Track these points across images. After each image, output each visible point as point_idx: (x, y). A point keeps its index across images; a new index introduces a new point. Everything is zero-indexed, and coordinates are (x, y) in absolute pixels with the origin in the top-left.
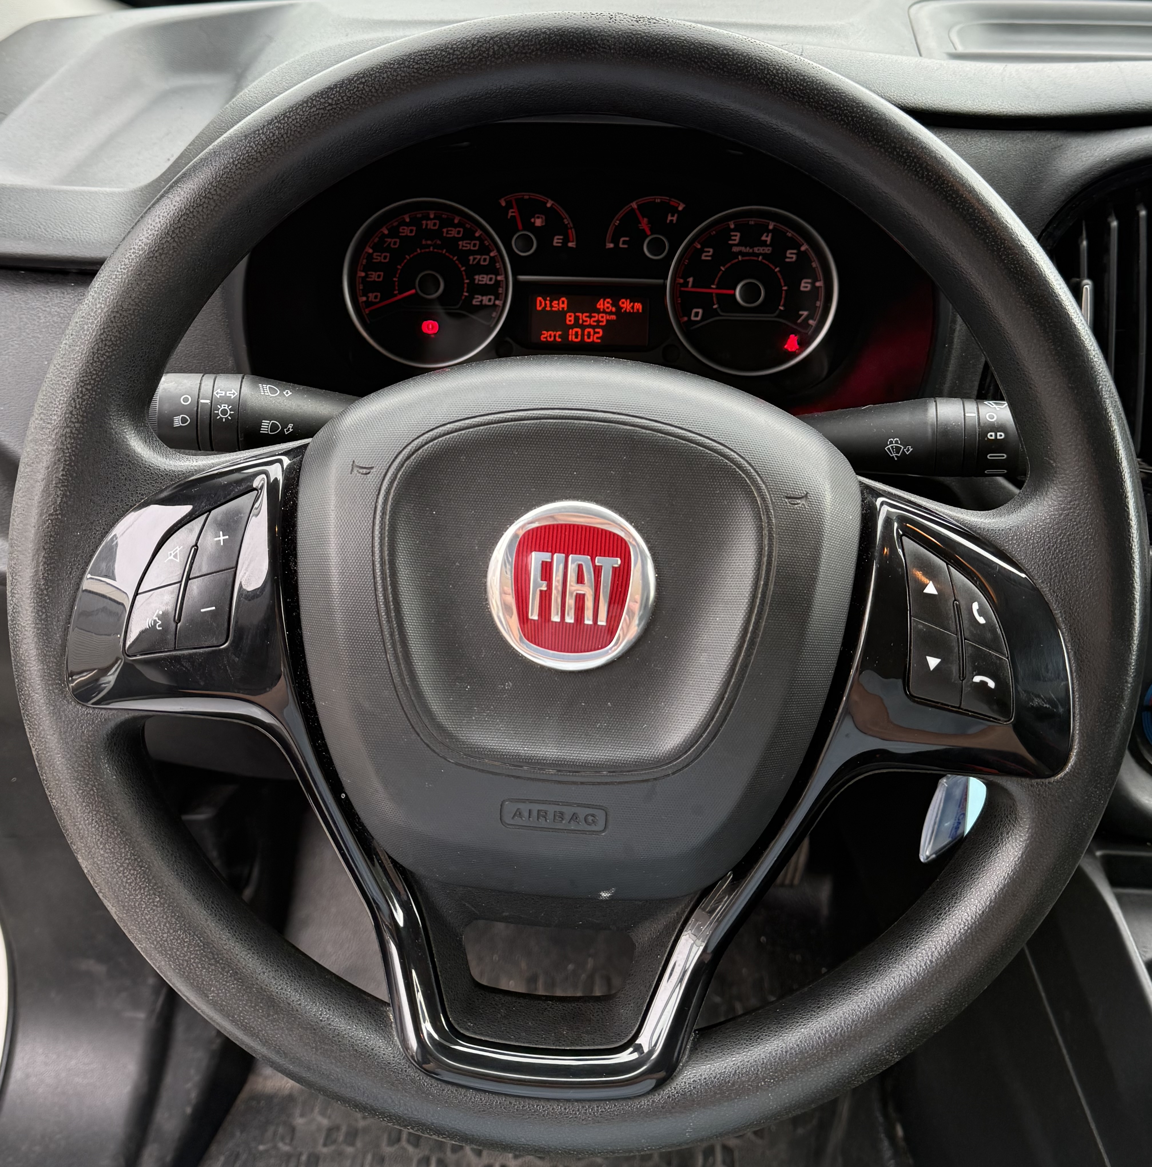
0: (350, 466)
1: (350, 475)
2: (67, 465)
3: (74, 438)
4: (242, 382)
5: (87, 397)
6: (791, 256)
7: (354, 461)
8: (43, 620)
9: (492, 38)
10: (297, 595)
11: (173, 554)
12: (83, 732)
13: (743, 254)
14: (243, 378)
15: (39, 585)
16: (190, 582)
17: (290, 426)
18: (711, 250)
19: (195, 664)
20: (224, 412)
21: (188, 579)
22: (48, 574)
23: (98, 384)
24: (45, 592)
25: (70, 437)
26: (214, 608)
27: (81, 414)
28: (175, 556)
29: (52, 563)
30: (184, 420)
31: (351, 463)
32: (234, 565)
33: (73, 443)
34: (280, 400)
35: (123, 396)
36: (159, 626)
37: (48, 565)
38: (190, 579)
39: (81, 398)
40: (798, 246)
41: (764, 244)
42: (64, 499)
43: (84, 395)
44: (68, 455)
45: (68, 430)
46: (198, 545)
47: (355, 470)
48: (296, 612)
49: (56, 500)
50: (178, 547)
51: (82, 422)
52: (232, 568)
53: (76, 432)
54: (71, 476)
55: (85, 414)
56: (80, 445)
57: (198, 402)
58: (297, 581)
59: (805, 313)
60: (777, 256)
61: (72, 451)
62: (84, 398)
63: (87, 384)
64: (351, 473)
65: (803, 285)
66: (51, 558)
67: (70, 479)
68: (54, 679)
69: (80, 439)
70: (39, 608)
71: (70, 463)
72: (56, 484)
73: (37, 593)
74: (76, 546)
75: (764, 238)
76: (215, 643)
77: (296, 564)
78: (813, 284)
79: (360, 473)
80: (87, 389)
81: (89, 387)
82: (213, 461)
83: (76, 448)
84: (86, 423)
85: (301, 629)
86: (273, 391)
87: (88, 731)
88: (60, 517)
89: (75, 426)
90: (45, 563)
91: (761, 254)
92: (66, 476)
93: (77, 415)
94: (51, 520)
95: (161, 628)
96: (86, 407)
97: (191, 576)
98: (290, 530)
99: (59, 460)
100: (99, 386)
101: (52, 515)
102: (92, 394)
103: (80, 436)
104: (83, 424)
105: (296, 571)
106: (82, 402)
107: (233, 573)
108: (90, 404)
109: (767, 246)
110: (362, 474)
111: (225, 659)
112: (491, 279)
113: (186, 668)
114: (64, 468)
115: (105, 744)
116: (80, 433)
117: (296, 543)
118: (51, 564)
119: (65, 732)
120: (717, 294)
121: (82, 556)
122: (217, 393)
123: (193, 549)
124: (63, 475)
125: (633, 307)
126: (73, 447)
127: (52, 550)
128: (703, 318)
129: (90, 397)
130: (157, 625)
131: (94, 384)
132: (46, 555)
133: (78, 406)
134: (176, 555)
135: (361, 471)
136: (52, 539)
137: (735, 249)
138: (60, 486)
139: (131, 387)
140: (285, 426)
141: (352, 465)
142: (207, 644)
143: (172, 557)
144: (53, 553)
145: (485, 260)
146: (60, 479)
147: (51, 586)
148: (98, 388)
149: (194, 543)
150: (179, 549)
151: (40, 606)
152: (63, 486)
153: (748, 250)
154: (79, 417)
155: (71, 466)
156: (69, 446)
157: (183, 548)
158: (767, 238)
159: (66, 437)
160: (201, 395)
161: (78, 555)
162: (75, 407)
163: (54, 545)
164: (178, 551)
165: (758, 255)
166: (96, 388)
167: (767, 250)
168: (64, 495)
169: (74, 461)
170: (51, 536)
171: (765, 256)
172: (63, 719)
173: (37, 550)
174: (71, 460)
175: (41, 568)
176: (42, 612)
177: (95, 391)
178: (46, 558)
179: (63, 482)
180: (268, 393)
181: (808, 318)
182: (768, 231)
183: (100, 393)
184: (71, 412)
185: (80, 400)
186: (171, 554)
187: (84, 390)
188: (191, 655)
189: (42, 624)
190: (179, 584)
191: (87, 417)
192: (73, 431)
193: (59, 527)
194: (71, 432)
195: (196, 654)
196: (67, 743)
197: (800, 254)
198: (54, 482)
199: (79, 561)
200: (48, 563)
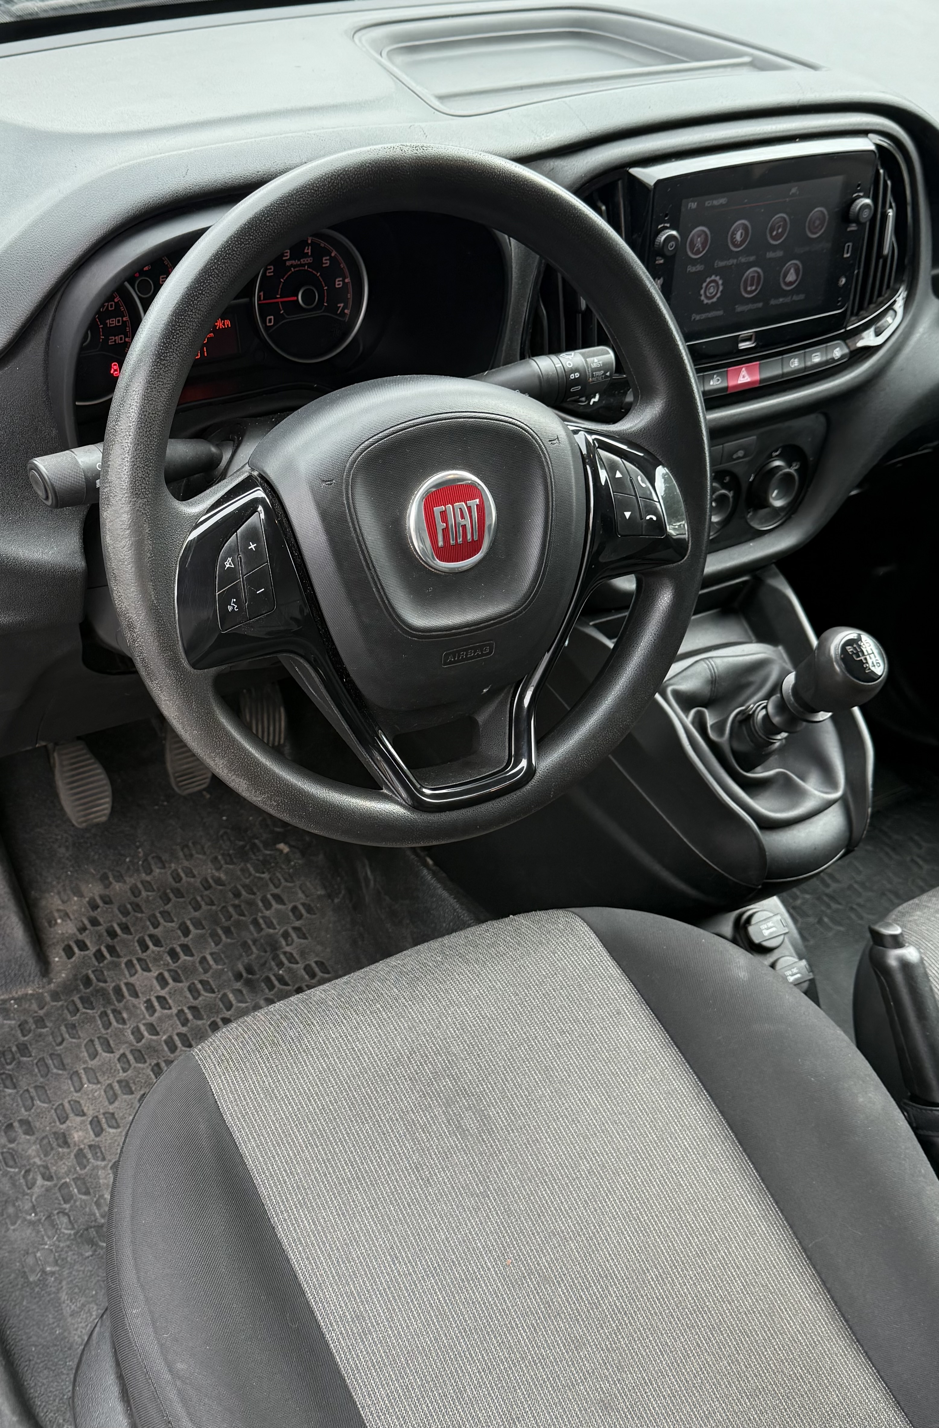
6: (326, 262)
9: (339, 176)
13: (295, 266)
18: (272, 267)
40: (329, 253)
41: (306, 255)
59: (342, 305)
60: (317, 264)
65: (337, 283)
75: (306, 251)
78: (343, 281)
91: (306, 264)
109: (309, 257)
112: (119, 321)
120: (282, 302)
125: (224, 324)
128: (275, 323)
137: (288, 263)
145: (111, 307)
153: (296, 262)
158: (308, 250)
165: (303, 265)
167: (310, 260)
171: (309, 265)
181: (344, 308)
182: (308, 245)
197: (332, 259)
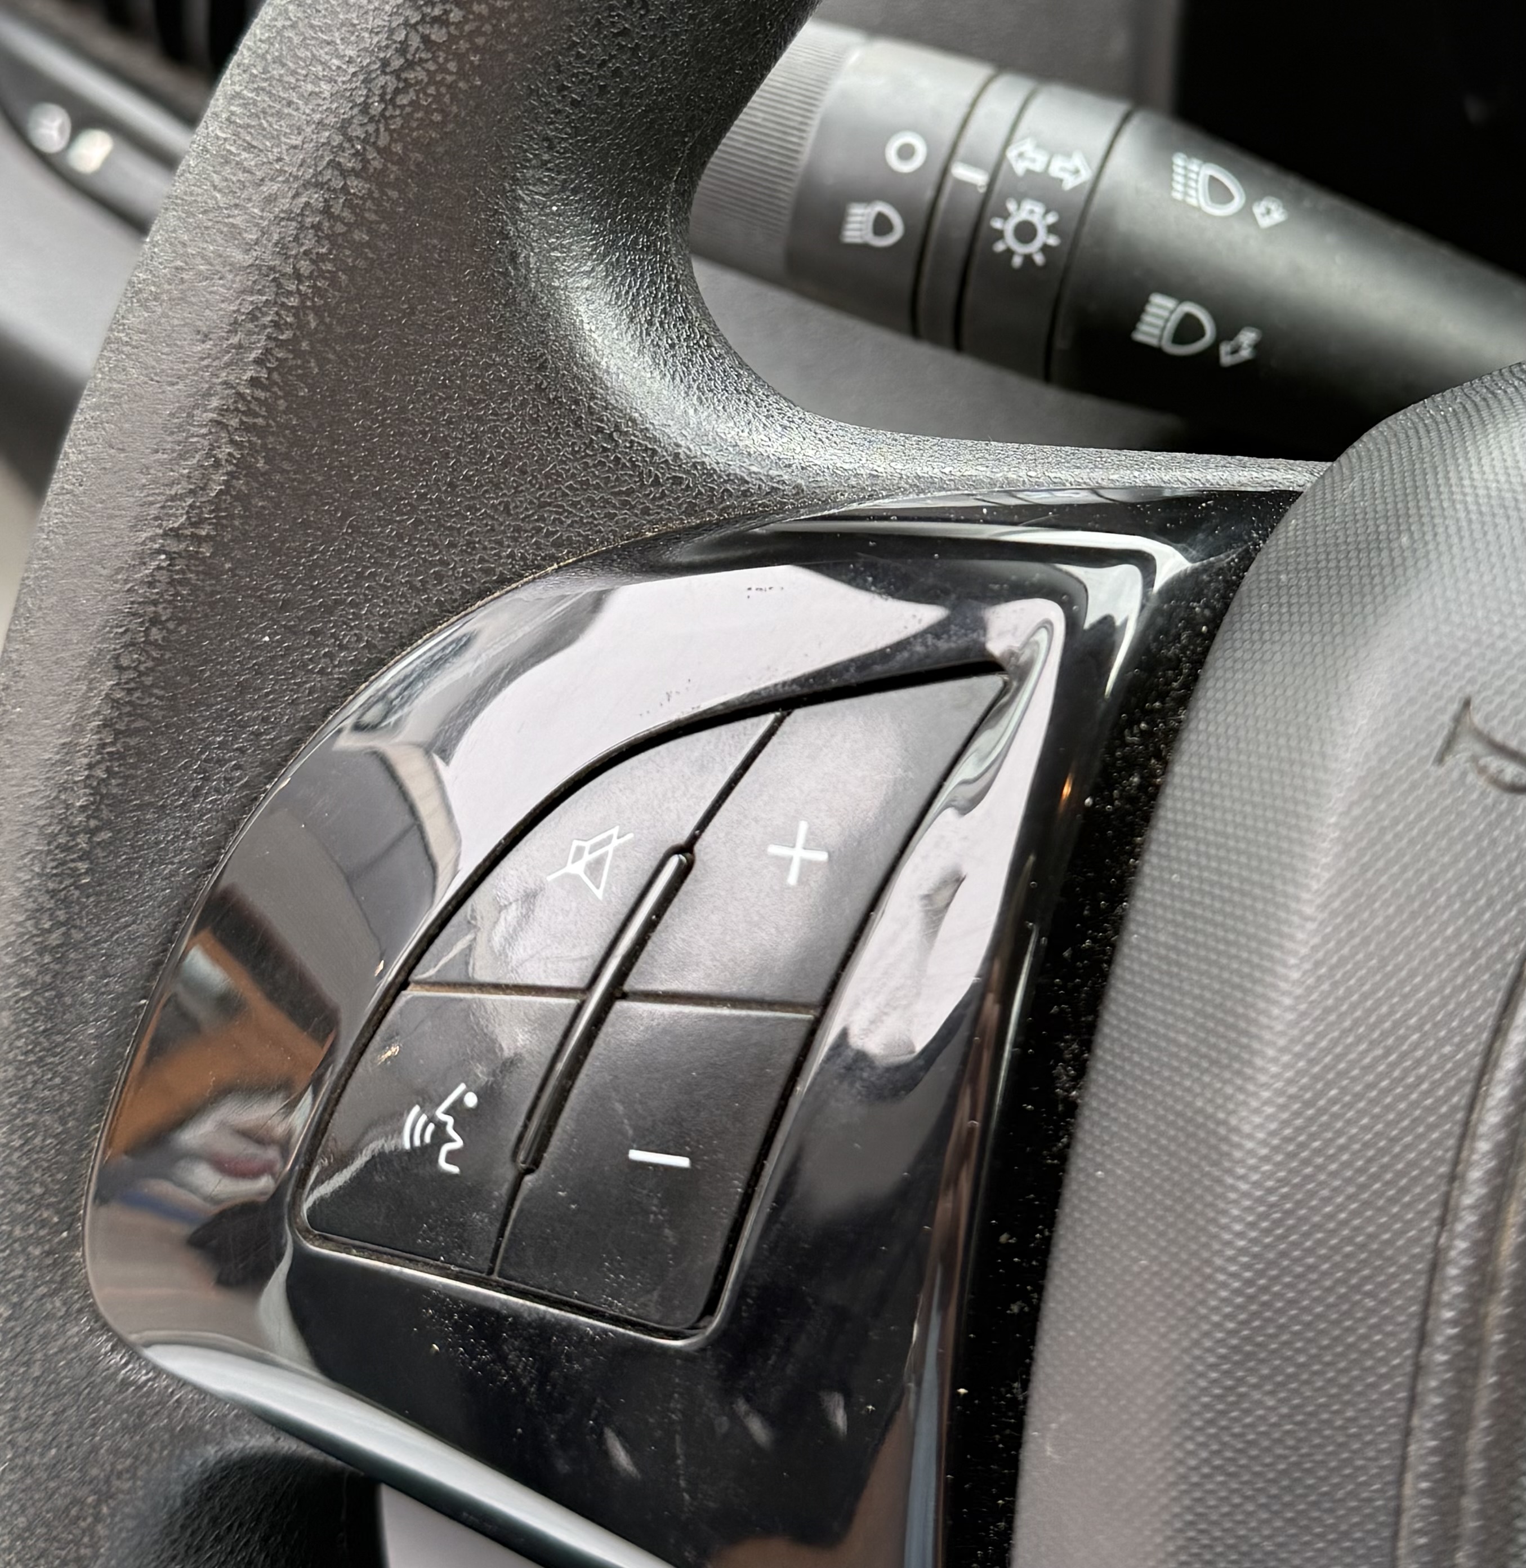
0: (1446, 718)
1: (1429, 766)
2: (281, 344)
3: (332, 238)
4: (1117, 133)
5: (422, 75)
7: (1467, 704)
8: (53, 950)
10: (1050, 1221)
11: (587, 858)
12: (95, 1449)
14: (1126, 119)
15: (68, 807)
16: (620, 1006)
17: (1247, 338)
19: (555, 1373)
20: (1026, 232)
21: (616, 993)
22: (108, 770)
23: (478, 32)
24: (82, 842)
25: (317, 227)
26: (683, 1162)
27: (382, 142)
28: (595, 868)
29: (137, 731)
30: (882, 225)
31: (1455, 707)
32: (816, 995)
33: (322, 258)
34: (1239, 231)
35: (574, 103)
36: (451, 1158)
37: (118, 733)
38: (624, 996)
39: (397, 74)
42: (240, 483)
43: (410, 65)
44: (293, 301)
45: (316, 198)
46: (698, 847)
47: (1467, 747)
48: (1028, 1301)
49: (206, 479)
50: (615, 831)
51: (378, 178)
52: (805, 1007)
53: (346, 214)
54: (289, 394)
55: (398, 148)
56: (350, 271)
57: (945, 171)
58: (1063, 1158)
61: (317, 291)
62: (411, 75)
63: (435, 20)
64: (1440, 760)
66: (136, 710)
67: (282, 404)
68: (38, 1202)
69: (358, 249)
70: (43, 898)
71: (295, 340)
72: (221, 411)
73: (54, 836)
74: (243, 688)
76: (654, 1316)
77: (1081, 1070)
79: (1482, 770)
80: (426, 39)
81: (438, 35)
82: (881, 466)
83: (333, 281)
84: (395, 185)
85: (1025, 1385)
86: (1218, 192)
87: (115, 1451)
88: (206, 551)
89: (345, 189)
90: (107, 724)
92: (264, 388)
93: (365, 141)
94: (171, 557)
95: (454, 1169)
96: (407, 118)
97: (632, 984)
98: (1095, 908)
99: (252, 316)
100: (480, 41)
101: (175, 534)
102: (443, 69)
103: (361, 236)
104: (382, 186)
105: (1072, 1108)
106: (397, 91)
107: (802, 1031)
108: (428, 111)
110: (1496, 781)
111: (676, 1404)
113: (515, 1378)
114: (267, 351)
115: (172, 1515)
116: (360, 223)
117: (1105, 976)
118: (129, 733)
119: (30, 1427)
121: (257, 734)
122: (1021, 155)
123: (674, 862)
124: (254, 382)
126: (322, 274)
127: (148, 681)
129: (432, 81)
130: (446, 1148)
131: (459, 25)
132: (119, 695)
133: (377, 107)
134: (599, 862)
135: (1494, 763)
136: (156, 634)
138: (234, 422)
139: (616, 72)
140: (1227, 332)
141: (1457, 719)
142: (618, 1307)
143: (578, 869)
144: (146, 690)
146: (240, 396)
147: (107, 825)
148: (476, 49)
149: (682, 838)
150: (616, 842)
151: (53, 893)
152: (246, 428)
154: (372, 153)
155: (297, 353)
156: (305, 266)
157: (635, 844)
159: (302, 227)
160: (962, 150)
161: (243, 726)
162: (365, 108)
163: (159, 661)
164: (610, 849)
166: (463, 45)
168: (243, 467)
169: (311, 335)
170: (155, 621)
172: (36, 1371)
173: (93, 663)
174: (301, 325)
175: (89, 739)
176: (52, 917)
177: (460, 58)
178: (116, 704)
179: (249, 412)
180: (1199, 197)
183: (477, 69)
184: (343, 127)
185: (392, 83)
186: (580, 852)
187: (415, 41)
188: (544, 1328)
189: (44, 969)
190: (572, 1002)
191: (401, 161)
192: (336, 210)
193: (195, 590)
194: (326, 211)
195: (567, 1330)
196: (29, 1470)
198: (215, 402)
199: (242, 751)
200: (121, 726)
